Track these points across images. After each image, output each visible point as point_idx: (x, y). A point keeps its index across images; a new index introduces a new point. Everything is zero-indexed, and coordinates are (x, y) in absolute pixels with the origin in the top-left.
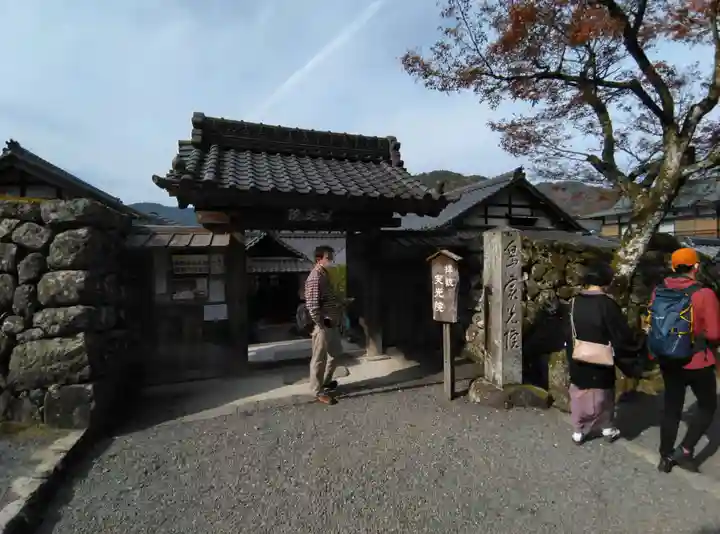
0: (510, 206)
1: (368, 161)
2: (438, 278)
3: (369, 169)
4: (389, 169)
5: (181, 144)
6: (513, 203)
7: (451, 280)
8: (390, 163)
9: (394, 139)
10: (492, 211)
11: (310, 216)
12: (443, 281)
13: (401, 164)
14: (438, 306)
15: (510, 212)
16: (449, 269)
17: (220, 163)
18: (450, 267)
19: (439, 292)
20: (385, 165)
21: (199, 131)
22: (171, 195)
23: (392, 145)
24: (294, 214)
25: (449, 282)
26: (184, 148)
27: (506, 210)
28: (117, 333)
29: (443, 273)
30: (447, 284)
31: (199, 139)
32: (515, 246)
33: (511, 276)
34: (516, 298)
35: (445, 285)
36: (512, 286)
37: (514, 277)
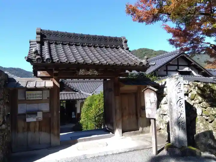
0: (178, 65)
1: (113, 48)
3: (114, 52)
6: (179, 64)
8: (123, 48)
9: (124, 38)
10: (169, 68)
11: (89, 73)
13: (128, 49)
15: (178, 68)
18: (153, 94)
20: (121, 49)
21: (39, 36)
23: (124, 41)
24: (81, 72)
25: (153, 100)
26: (32, 43)
27: (176, 67)
32: (181, 84)
33: (180, 97)
34: (182, 107)
35: (151, 102)
36: (180, 102)
37: (181, 98)
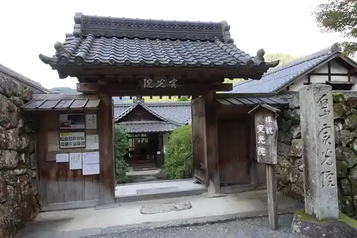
0: (329, 75)
1: (205, 41)
2: (260, 128)
4: (222, 45)
5: (67, 36)
6: (332, 72)
7: (271, 129)
8: (222, 41)
9: (225, 23)
11: (160, 84)
12: (264, 130)
13: (231, 41)
14: (261, 151)
15: (330, 79)
16: (269, 119)
17: (91, 46)
18: (270, 118)
19: (261, 139)
20: (218, 42)
21: (79, 25)
22: (53, 69)
23: (223, 28)
24: (147, 83)
25: (269, 130)
26: (69, 38)
27: (326, 78)
28: (19, 172)
29: (263, 123)
30: (268, 132)
31: (79, 31)
32: (327, 100)
33: (325, 125)
34: (330, 143)
35: (265, 133)
36: (326, 133)
37: (327, 126)
